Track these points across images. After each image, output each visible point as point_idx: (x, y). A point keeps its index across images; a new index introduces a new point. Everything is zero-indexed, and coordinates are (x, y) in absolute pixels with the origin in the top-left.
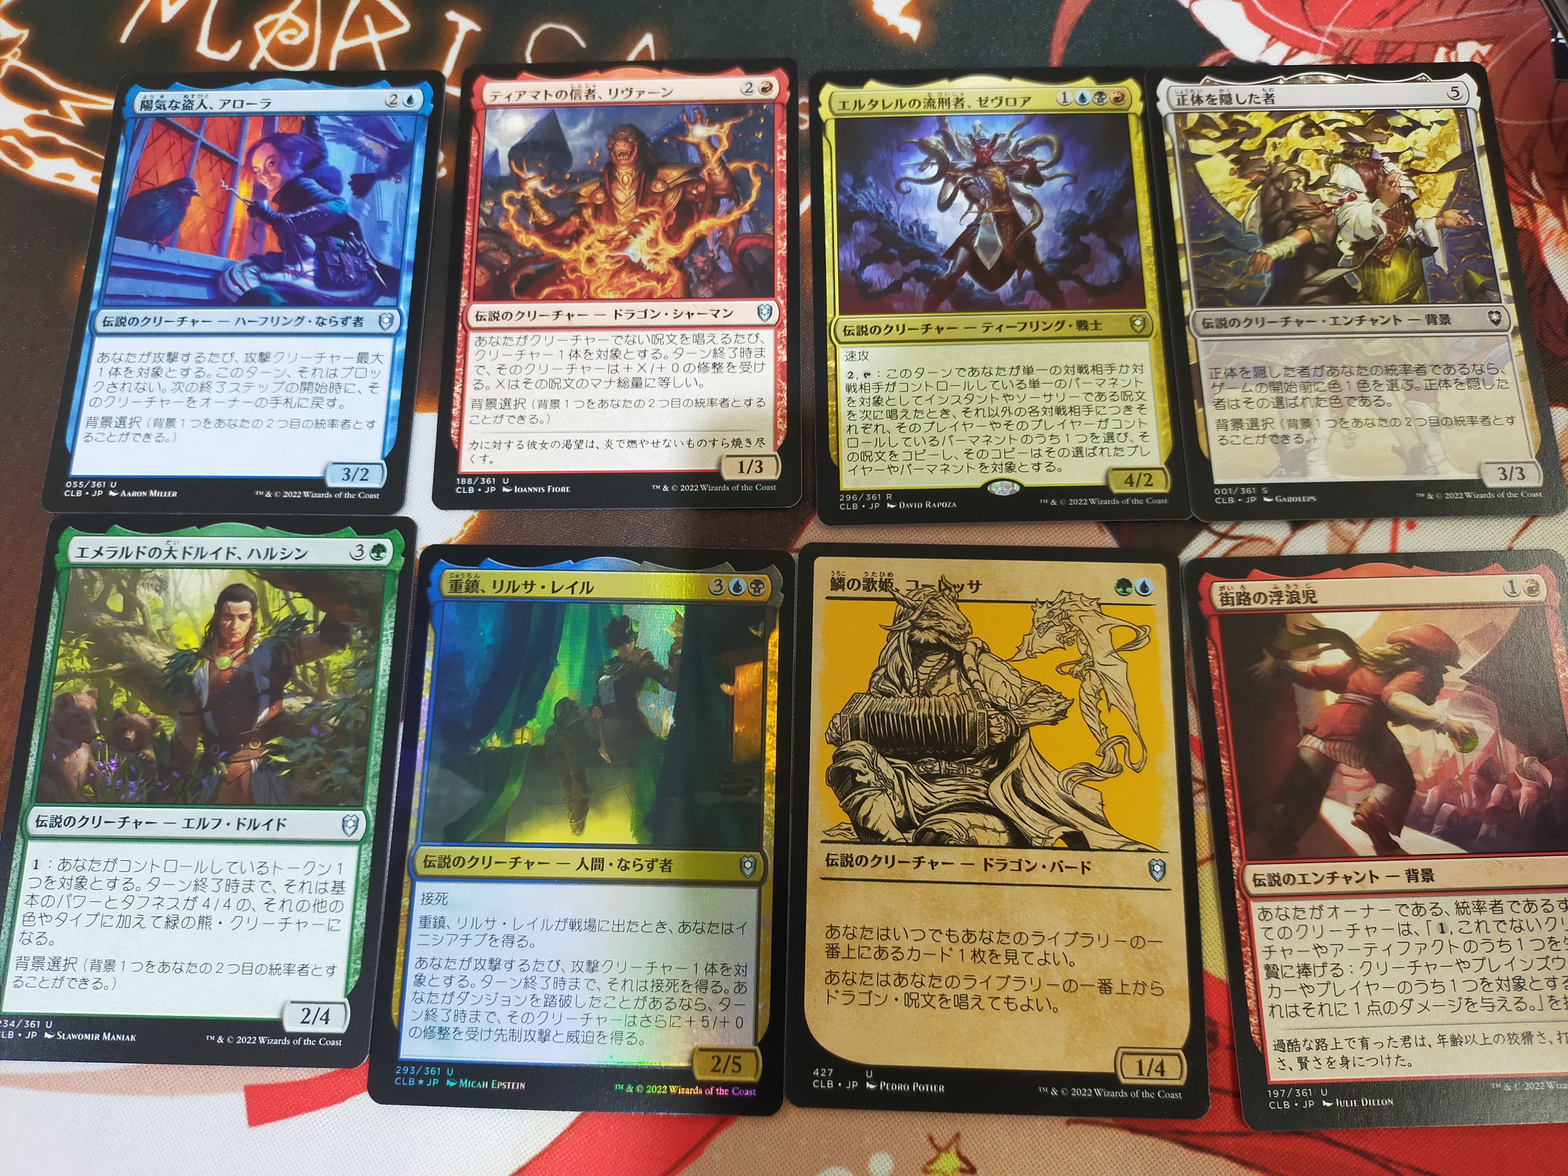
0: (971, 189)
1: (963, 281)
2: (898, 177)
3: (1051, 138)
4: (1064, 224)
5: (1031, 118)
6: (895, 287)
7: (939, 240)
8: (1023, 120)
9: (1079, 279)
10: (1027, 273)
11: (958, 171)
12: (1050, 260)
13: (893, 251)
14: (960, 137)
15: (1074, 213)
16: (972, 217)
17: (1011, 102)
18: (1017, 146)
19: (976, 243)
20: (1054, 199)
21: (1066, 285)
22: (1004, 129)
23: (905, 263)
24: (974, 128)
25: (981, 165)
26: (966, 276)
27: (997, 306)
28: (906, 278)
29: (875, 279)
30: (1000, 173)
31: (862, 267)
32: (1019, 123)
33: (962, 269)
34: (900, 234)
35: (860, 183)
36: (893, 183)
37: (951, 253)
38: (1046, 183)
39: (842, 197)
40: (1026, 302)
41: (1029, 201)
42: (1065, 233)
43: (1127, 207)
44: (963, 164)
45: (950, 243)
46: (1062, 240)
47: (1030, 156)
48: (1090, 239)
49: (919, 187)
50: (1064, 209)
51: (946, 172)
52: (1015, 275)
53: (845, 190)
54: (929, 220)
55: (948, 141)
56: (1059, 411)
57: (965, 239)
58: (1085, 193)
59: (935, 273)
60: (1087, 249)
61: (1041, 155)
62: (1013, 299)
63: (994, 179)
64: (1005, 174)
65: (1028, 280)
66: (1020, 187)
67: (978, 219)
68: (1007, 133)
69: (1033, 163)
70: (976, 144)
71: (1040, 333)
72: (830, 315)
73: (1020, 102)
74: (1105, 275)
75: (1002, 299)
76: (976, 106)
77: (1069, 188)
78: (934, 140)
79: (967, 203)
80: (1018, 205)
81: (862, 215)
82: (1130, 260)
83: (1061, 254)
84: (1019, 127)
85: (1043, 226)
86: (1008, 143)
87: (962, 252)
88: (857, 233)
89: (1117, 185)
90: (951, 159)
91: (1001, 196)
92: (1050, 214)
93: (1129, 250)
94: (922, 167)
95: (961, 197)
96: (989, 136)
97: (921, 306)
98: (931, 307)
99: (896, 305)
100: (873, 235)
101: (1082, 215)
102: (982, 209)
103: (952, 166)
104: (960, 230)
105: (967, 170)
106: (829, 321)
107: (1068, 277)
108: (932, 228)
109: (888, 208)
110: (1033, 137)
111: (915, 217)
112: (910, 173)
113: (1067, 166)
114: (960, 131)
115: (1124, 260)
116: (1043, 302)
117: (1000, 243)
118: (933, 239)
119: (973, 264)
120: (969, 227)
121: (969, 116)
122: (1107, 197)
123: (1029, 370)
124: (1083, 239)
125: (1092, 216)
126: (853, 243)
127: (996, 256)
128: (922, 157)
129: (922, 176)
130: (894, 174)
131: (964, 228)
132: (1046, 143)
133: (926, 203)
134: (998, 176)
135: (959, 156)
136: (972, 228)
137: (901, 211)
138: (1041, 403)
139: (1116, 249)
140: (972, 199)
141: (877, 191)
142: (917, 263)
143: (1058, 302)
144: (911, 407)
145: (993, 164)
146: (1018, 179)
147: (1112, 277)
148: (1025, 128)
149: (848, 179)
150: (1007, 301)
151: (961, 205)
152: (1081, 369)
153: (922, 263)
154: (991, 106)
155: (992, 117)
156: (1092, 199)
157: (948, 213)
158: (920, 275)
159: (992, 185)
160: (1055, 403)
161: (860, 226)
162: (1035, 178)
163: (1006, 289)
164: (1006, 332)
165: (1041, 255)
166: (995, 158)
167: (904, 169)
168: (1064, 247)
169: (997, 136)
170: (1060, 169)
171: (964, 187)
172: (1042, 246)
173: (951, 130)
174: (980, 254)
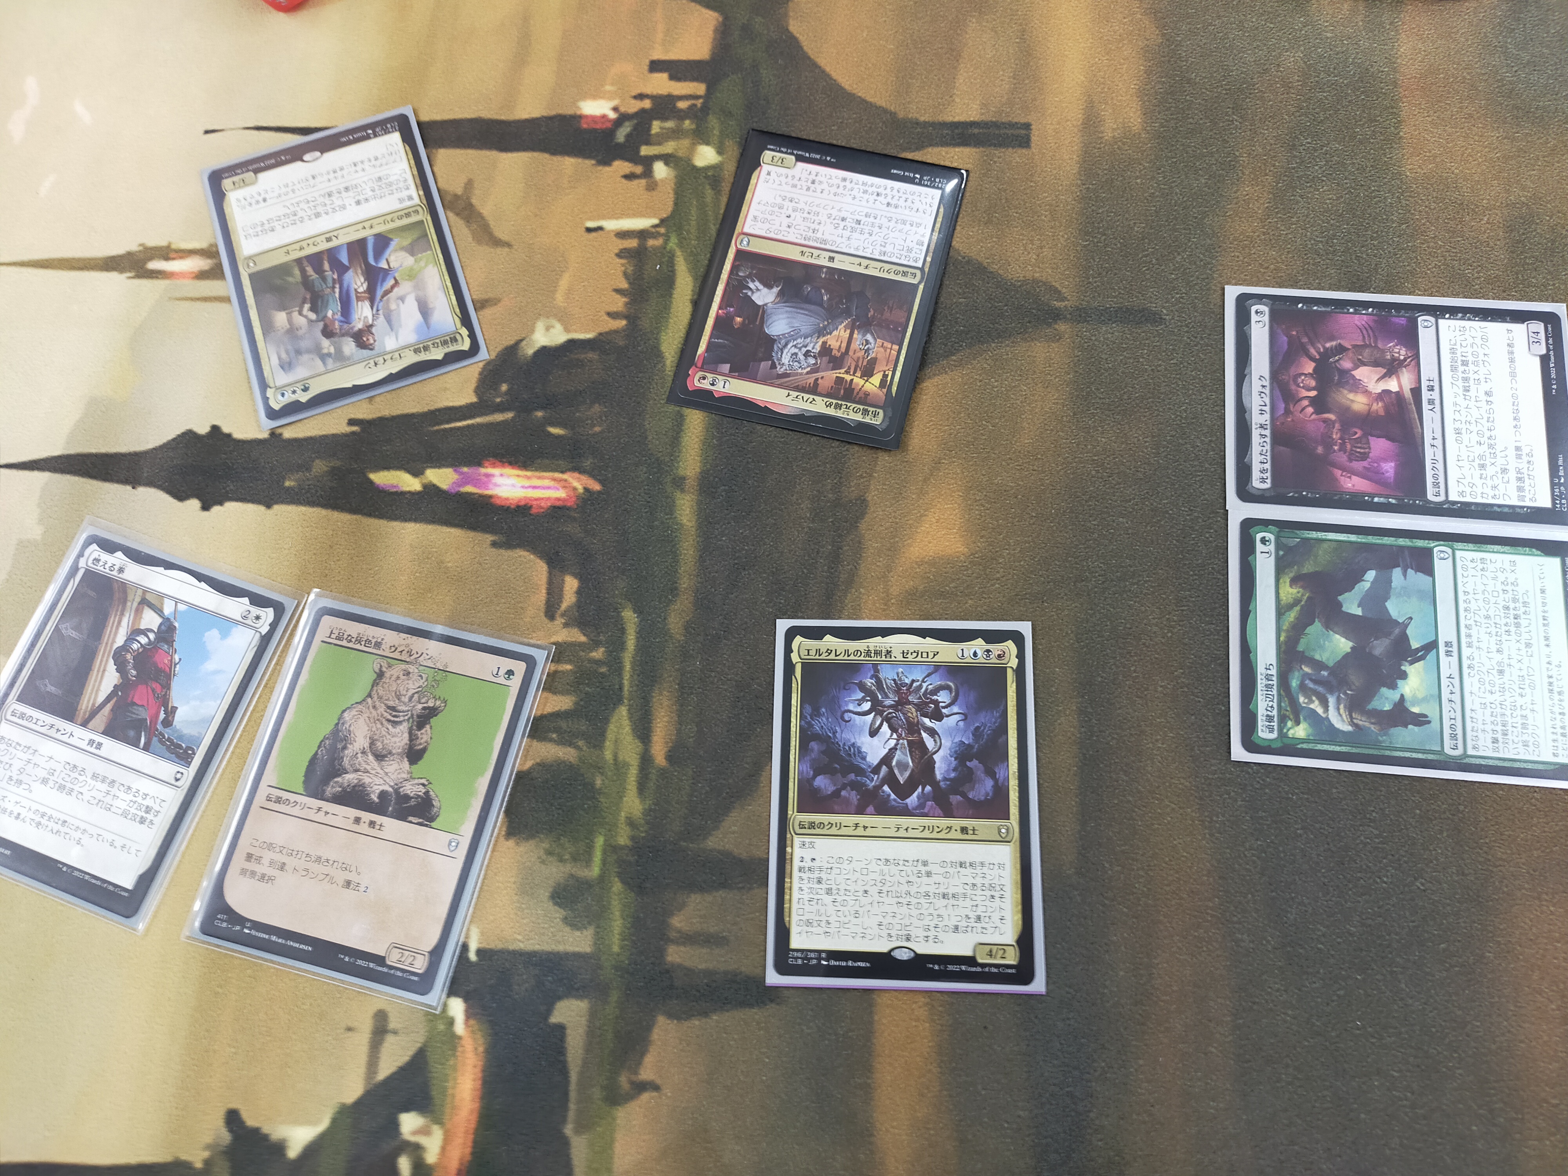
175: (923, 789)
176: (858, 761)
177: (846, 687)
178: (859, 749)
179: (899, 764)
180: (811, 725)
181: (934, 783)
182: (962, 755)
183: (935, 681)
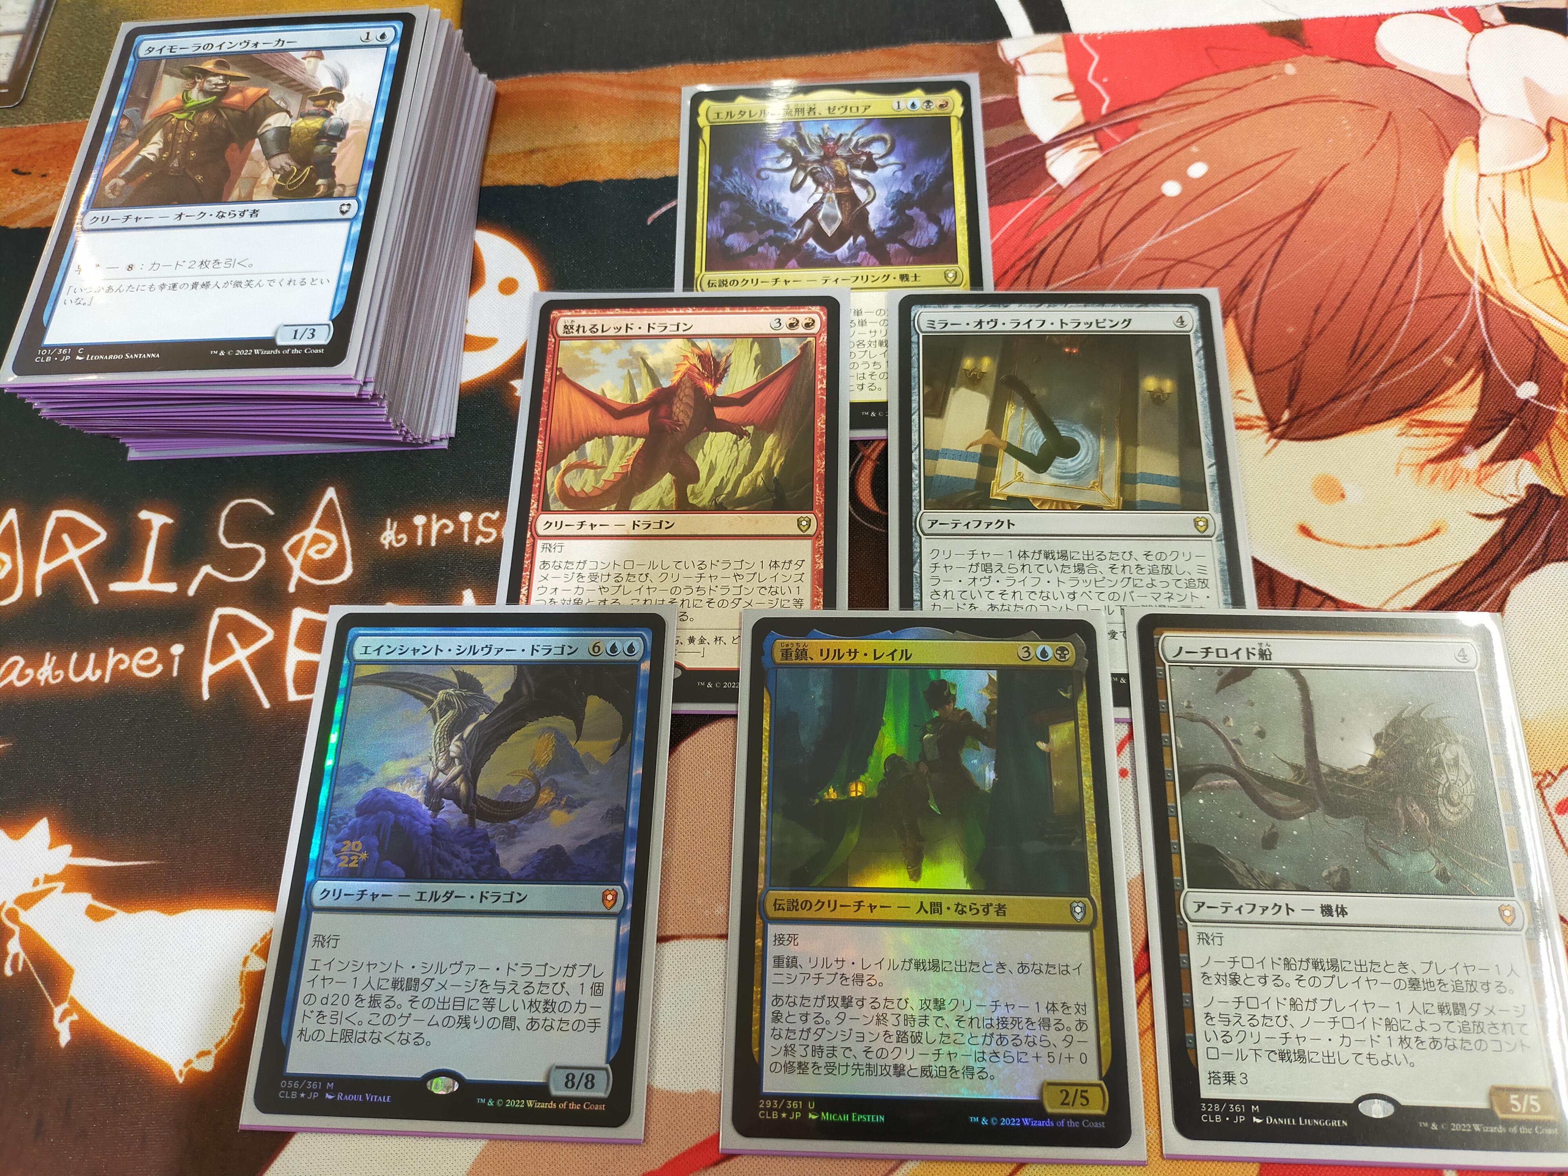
0: (817, 175)
1: (808, 245)
2: (758, 168)
3: (886, 136)
4: (893, 201)
5: (870, 122)
6: (752, 250)
7: (790, 214)
8: (863, 122)
9: (903, 243)
10: (861, 239)
11: (808, 162)
12: (880, 229)
13: (751, 223)
14: (811, 137)
15: (901, 192)
16: (818, 197)
17: (854, 109)
18: (857, 143)
19: (820, 216)
20: (886, 182)
21: (892, 248)
22: (847, 130)
23: (761, 232)
24: (823, 129)
25: (827, 157)
26: (811, 241)
27: (835, 263)
28: (761, 243)
29: (736, 244)
30: (842, 164)
31: (726, 235)
32: (859, 125)
33: (807, 236)
34: (758, 210)
35: (727, 173)
36: (754, 173)
37: (800, 224)
38: (879, 170)
39: (711, 183)
40: (859, 260)
41: (865, 184)
42: (893, 208)
43: (946, 187)
44: (812, 157)
45: (798, 217)
46: (891, 213)
47: (867, 150)
48: (914, 212)
49: (775, 174)
50: (894, 189)
51: (798, 162)
52: (851, 240)
53: (715, 178)
54: (782, 199)
55: (801, 140)
57: (811, 214)
58: (912, 177)
59: (785, 240)
60: (911, 219)
61: (877, 149)
62: (848, 259)
63: (837, 168)
64: (846, 164)
65: (861, 244)
66: (858, 173)
67: (822, 199)
68: (850, 133)
69: (869, 155)
70: (824, 142)
71: (869, 284)
72: (697, 271)
73: (861, 109)
74: (925, 239)
75: (839, 259)
76: (825, 113)
77: (899, 174)
79: (814, 186)
80: (856, 187)
81: (728, 196)
82: (946, 228)
83: (890, 224)
84: (859, 128)
85: (875, 203)
86: (850, 140)
87: (808, 223)
88: (723, 209)
89: (938, 171)
90: (802, 153)
91: (842, 181)
92: (882, 195)
93: (945, 219)
94: (779, 160)
95: (809, 181)
96: (835, 135)
97: (773, 263)
98: (781, 264)
99: (752, 264)
100: (736, 211)
101: (908, 194)
102: (826, 190)
103: (804, 159)
104: (808, 206)
105: (815, 161)
106: (696, 276)
107: (894, 241)
108: (784, 205)
109: (750, 191)
110: (872, 136)
111: (771, 197)
112: (769, 165)
113: (897, 157)
114: (811, 133)
115: (941, 227)
117: (840, 216)
118: (784, 214)
119: (817, 233)
120: (815, 204)
121: (819, 121)
122: (930, 179)
124: (907, 212)
125: (917, 195)
126: (719, 217)
127: (836, 226)
128: (779, 152)
129: (778, 167)
130: (755, 165)
131: (811, 205)
132: (883, 140)
133: (780, 186)
134: (841, 165)
135: (810, 151)
136: (817, 205)
137: (760, 193)
138: (867, 338)
139: (935, 219)
140: (818, 183)
141: (741, 178)
142: (771, 232)
143: (884, 260)
145: (837, 156)
146: (857, 167)
147: (930, 240)
148: (865, 129)
149: (718, 170)
150: (844, 260)
151: (809, 187)
153: (775, 232)
154: (837, 113)
155: (837, 121)
156: (917, 182)
157: (798, 195)
158: (772, 241)
159: (835, 173)
161: (726, 205)
162: (871, 166)
163: (843, 251)
165: (873, 224)
166: (838, 152)
167: (764, 161)
168: (891, 219)
169: (841, 135)
170: (892, 159)
171: (813, 175)
172: (873, 218)
173: (804, 132)
174: (823, 225)
175: (855, 240)
176: (778, 217)
177: (762, 144)
178: (779, 207)
179: (825, 217)
180: (720, 185)
181: (868, 233)
182: (900, 204)
183: (868, 133)
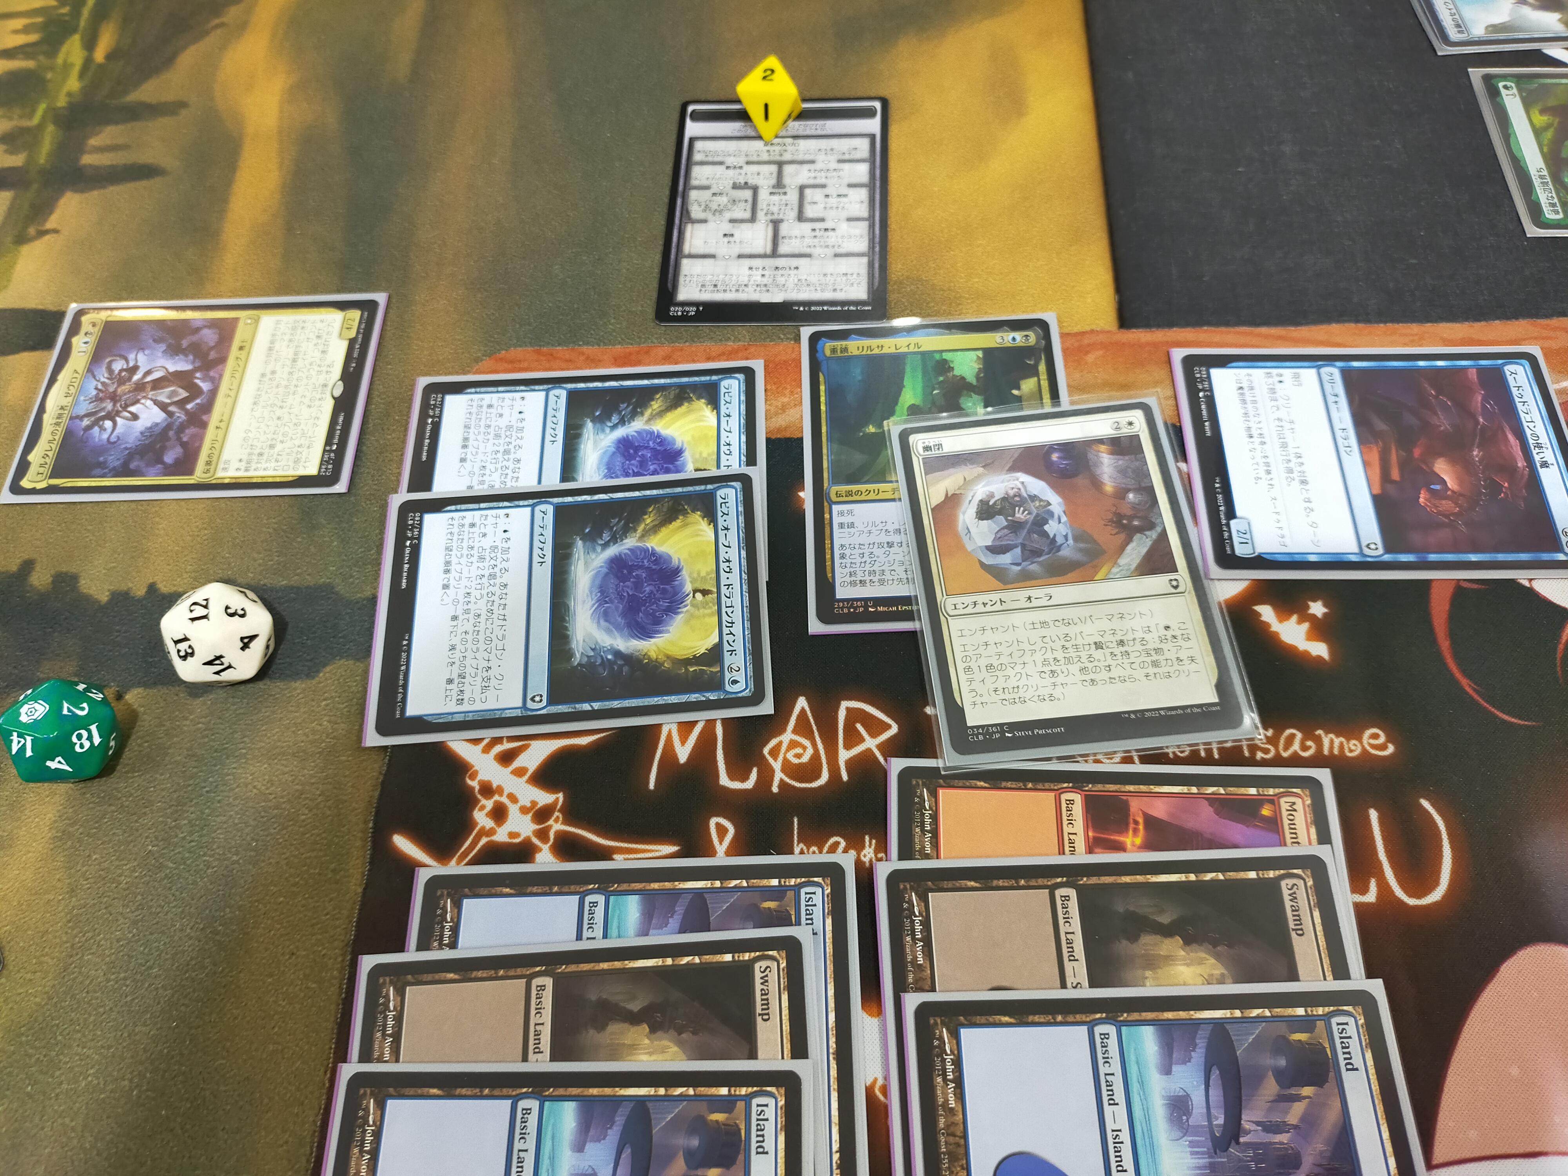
0: (128, 403)
1: (192, 408)
2: (106, 443)
3: (108, 360)
4: (171, 355)
5: (90, 370)
6: (184, 445)
7: (158, 421)
8: (89, 375)
9: (212, 348)
10: (198, 375)
11: (113, 410)
12: (193, 362)
13: (158, 446)
14: (89, 408)
15: (164, 352)
16: (149, 403)
17: (74, 380)
18: (108, 378)
20: (151, 360)
21: (213, 355)
22: (92, 385)
23: (168, 440)
24: (85, 400)
25: (114, 397)
26: (189, 406)
27: (214, 391)
28: (179, 439)
29: (175, 456)
30: (123, 387)
31: (163, 463)
32: (91, 377)
33: (184, 409)
34: (147, 442)
35: (102, 465)
36: (109, 446)
37: (170, 414)
38: (139, 364)
39: (108, 476)
40: (217, 376)
41: (148, 373)
42: (177, 355)
44: (109, 407)
45: (163, 415)
46: (181, 357)
47: (116, 372)
48: (185, 343)
49: (117, 431)
50: (160, 354)
51: (111, 416)
52: (197, 381)
53: (105, 473)
54: (142, 426)
55: (88, 415)
56: (294, 361)
57: (163, 407)
58: (153, 344)
59: (182, 423)
60: (191, 345)
61: (119, 366)
62: (213, 383)
63: (127, 391)
64: (124, 385)
65: (203, 374)
66: (136, 378)
67: (152, 400)
68: (95, 383)
69: (122, 370)
70: (97, 400)
71: (240, 369)
72: (192, 482)
73: (76, 375)
74: (212, 336)
75: (211, 388)
76: (70, 399)
77: (147, 352)
78: (86, 422)
79: (138, 406)
81: (126, 464)
82: (207, 324)
83: (191, 358)
84: (94, 377)
85: (167, 366)
86: (103, 383)
87: (172, 408)
88: (138, 466)
89: (154, 329)
90: (103, 414)
91: (140, 387)
92: (162, 362)
93: (198, 324)
94: (103, 429)
95: (133, 409)
96: (94, 392)
98: (204, 425)
99: (197, 445)
100: (142, 457)
101: (167, 346)
102: (145, 397)
103: (109, 413)
104: (155, 409)
105: (114, 405)
106: (196, 483)
107: (208, 354)
108: (148, 425)
109: (126, 448)
110: (104, 369)
111: (138, 434)
112: (105, 436)
113: (131, 353)
114: (85, 408)
115: (205, 327)
116: (220, 367)
118: (157, 424)
119: (183, 402)
120: (155, 404)
121: (76, 403)
122: (160, 334)
123: (263, 375)
124: (184, 347)
125: (170, 341)
126: (144, 469)
127: (181, 391)
128: (96, 429)
129: (109, 430)
130: (103, 445)
131: (155, 407)
132: (111, 362)
133: (129, 428)
134: (125, 388)
135: (103, 409)
136: (157, 403)
137: (131, 441)
138: (287, 370)
139: (196, 331)
140: (137, 402)
141: (111, 455)
142: (171, 433)
143: (222, 360)
144: (270, 436)
145: (115, 391)
146: (130, 379)
147: (214, 333)
148: (96, 373)
149: (98, 471)
150: (213, 385)
151: (138, 408)
152: (270, 349)
153: (172, 430)
154: (73, 390)
155: (81, 390)
156: (159, 341)
157: (141, 415)
158: (180, 432)
159: (130, 392)
160: (289, 363)
161: (133, 466)
162: (133, 369)
163: (205, 386)
164: (235, 387)
165: (188, 368)
166: (111, 389)
167: (101, 440)
168: (186, 356)
169: (96, 389)
170: (132, 356)
171: (126, 406)
172: (182, 367)
173: (82, 413)
174: (176, 399)
175: (198, 378)
176: (157, 430)
177: (84, 441)
178: (147, 428)
179: (169, 397)
180: (114, 468)
181: (196, 370)
182: (174, 350)
183: (101, 371)
